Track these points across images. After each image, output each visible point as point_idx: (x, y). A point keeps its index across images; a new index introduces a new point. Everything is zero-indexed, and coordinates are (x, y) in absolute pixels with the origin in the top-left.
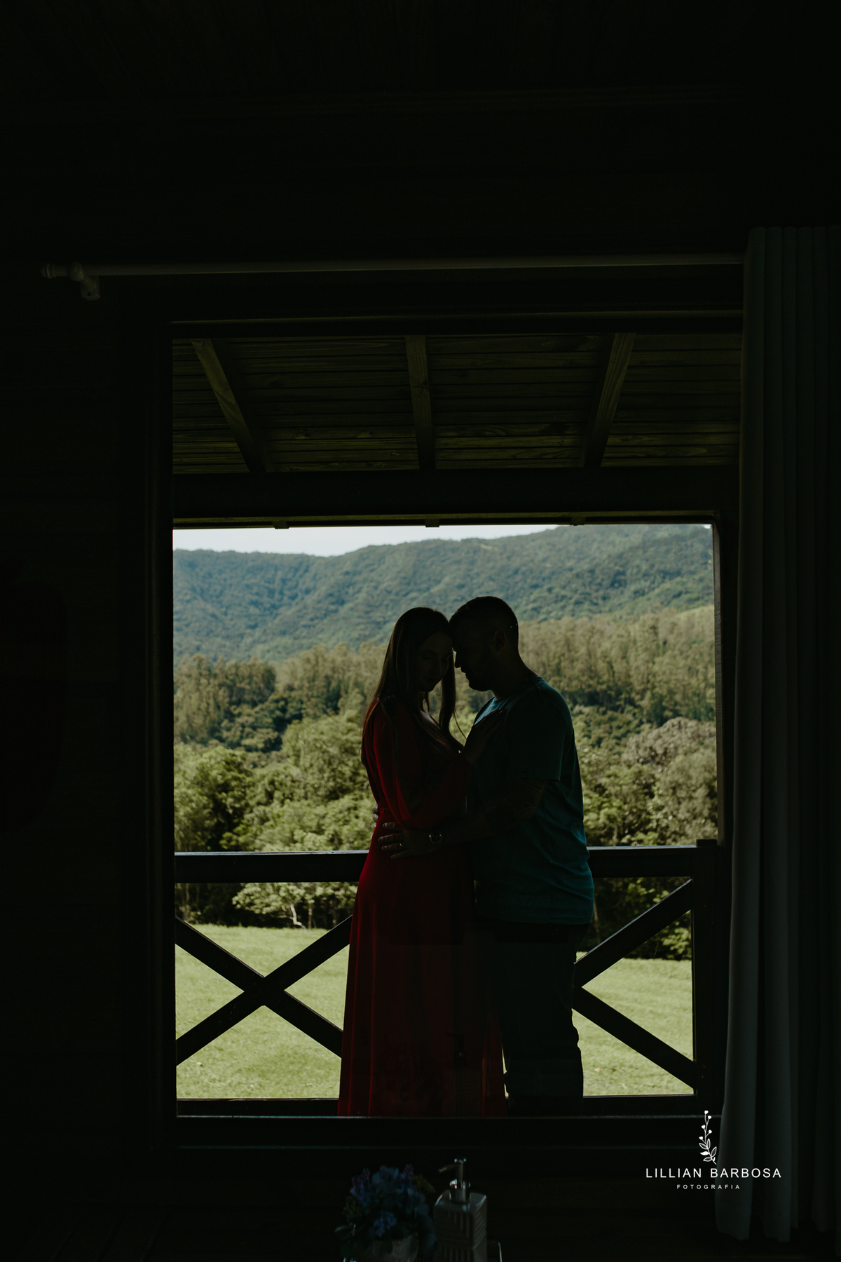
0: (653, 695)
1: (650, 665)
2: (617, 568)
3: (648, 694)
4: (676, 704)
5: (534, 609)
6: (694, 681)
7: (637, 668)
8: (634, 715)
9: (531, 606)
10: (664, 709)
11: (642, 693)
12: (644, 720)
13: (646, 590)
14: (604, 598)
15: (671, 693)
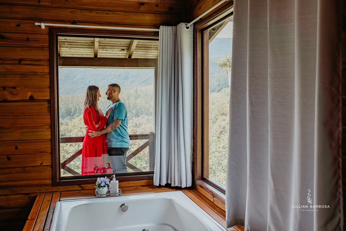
0: (136, 109)
1: (135, 101)
2: (126, 74)
3: (135, 109)
4: (142, 112)
5: (103, 85)
6: (147, 106)
7: (132, 102)
8: (131, 115)
9: (102, 85)
10: (139, 113)
11: (133, 109)
12: (134, 116)
13: (134, 81)
14: (123, 83)
15: (141, 109)
